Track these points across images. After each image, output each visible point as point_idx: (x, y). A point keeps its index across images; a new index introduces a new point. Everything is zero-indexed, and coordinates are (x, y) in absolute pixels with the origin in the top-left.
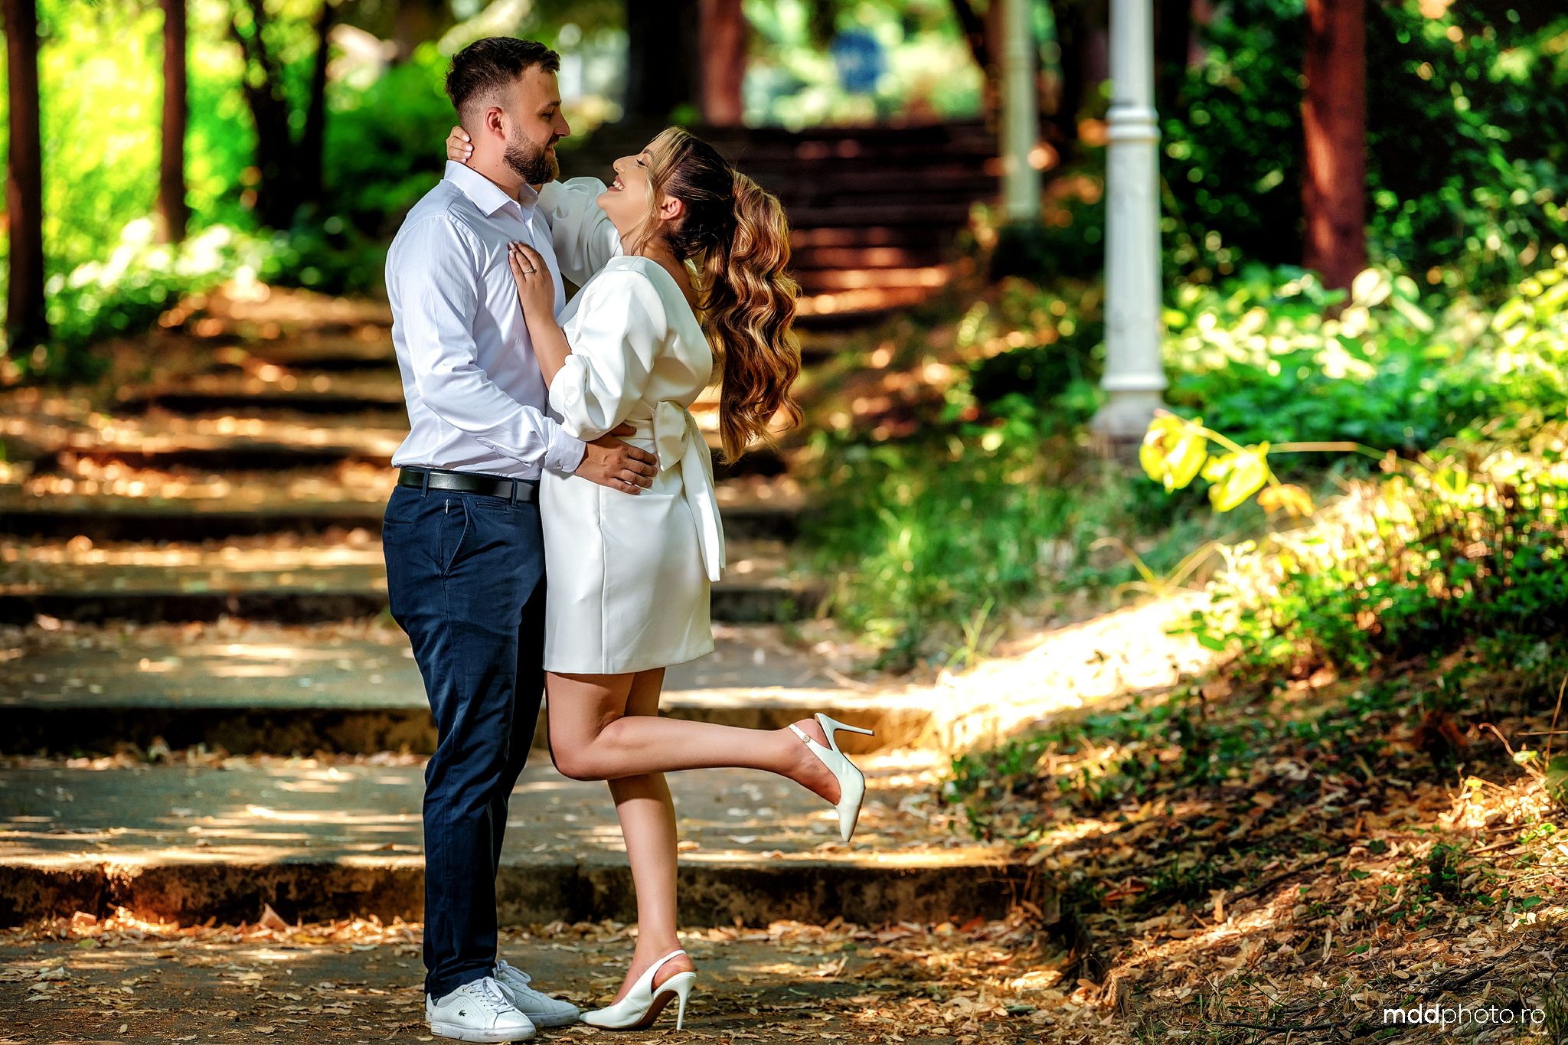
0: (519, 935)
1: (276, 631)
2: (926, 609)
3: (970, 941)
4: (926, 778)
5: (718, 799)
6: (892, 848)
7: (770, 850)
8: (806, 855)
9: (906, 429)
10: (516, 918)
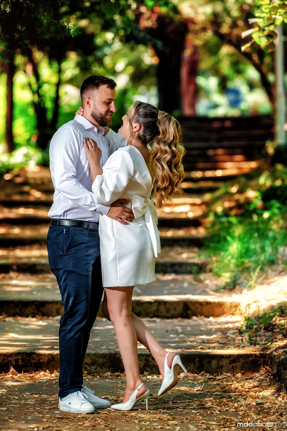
0: (96, 377)
1: (29, 276)
2: (241, 269)
3: (247, 379)
4: (237, 324)
5: (167, 332)
6: (222, 348)
7: (181, 348)
8: (193, 350)
9: (240, 212)
10: (95, 371)
